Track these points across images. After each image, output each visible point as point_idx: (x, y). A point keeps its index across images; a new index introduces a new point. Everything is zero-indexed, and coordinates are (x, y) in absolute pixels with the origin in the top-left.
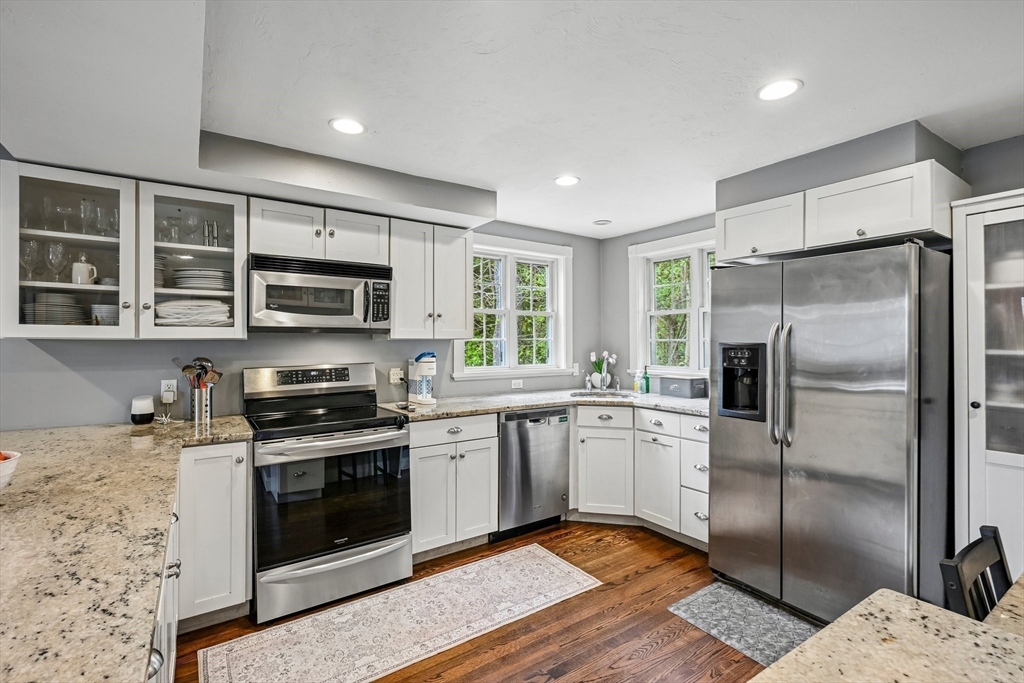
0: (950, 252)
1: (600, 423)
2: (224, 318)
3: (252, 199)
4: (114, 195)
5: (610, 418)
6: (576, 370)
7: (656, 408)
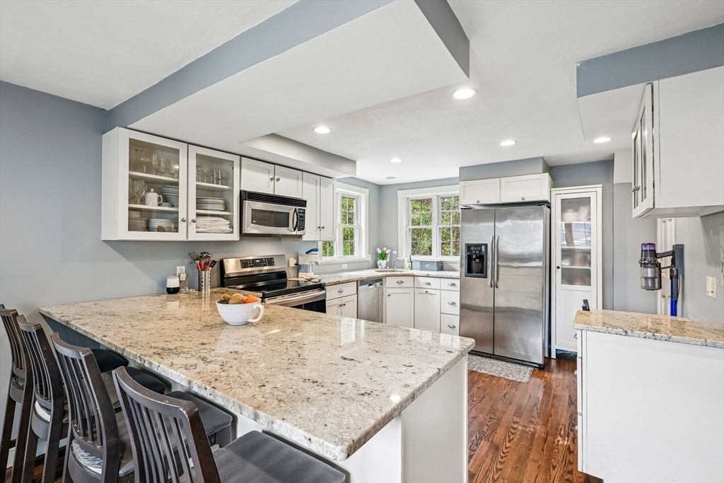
0: (550, 208)
1: (397, 285)
2: (227, 228)
3: (243, 158)
4: (177, 151)
5: (403, 282)
6: (370, 259)
7: (428, 276)
